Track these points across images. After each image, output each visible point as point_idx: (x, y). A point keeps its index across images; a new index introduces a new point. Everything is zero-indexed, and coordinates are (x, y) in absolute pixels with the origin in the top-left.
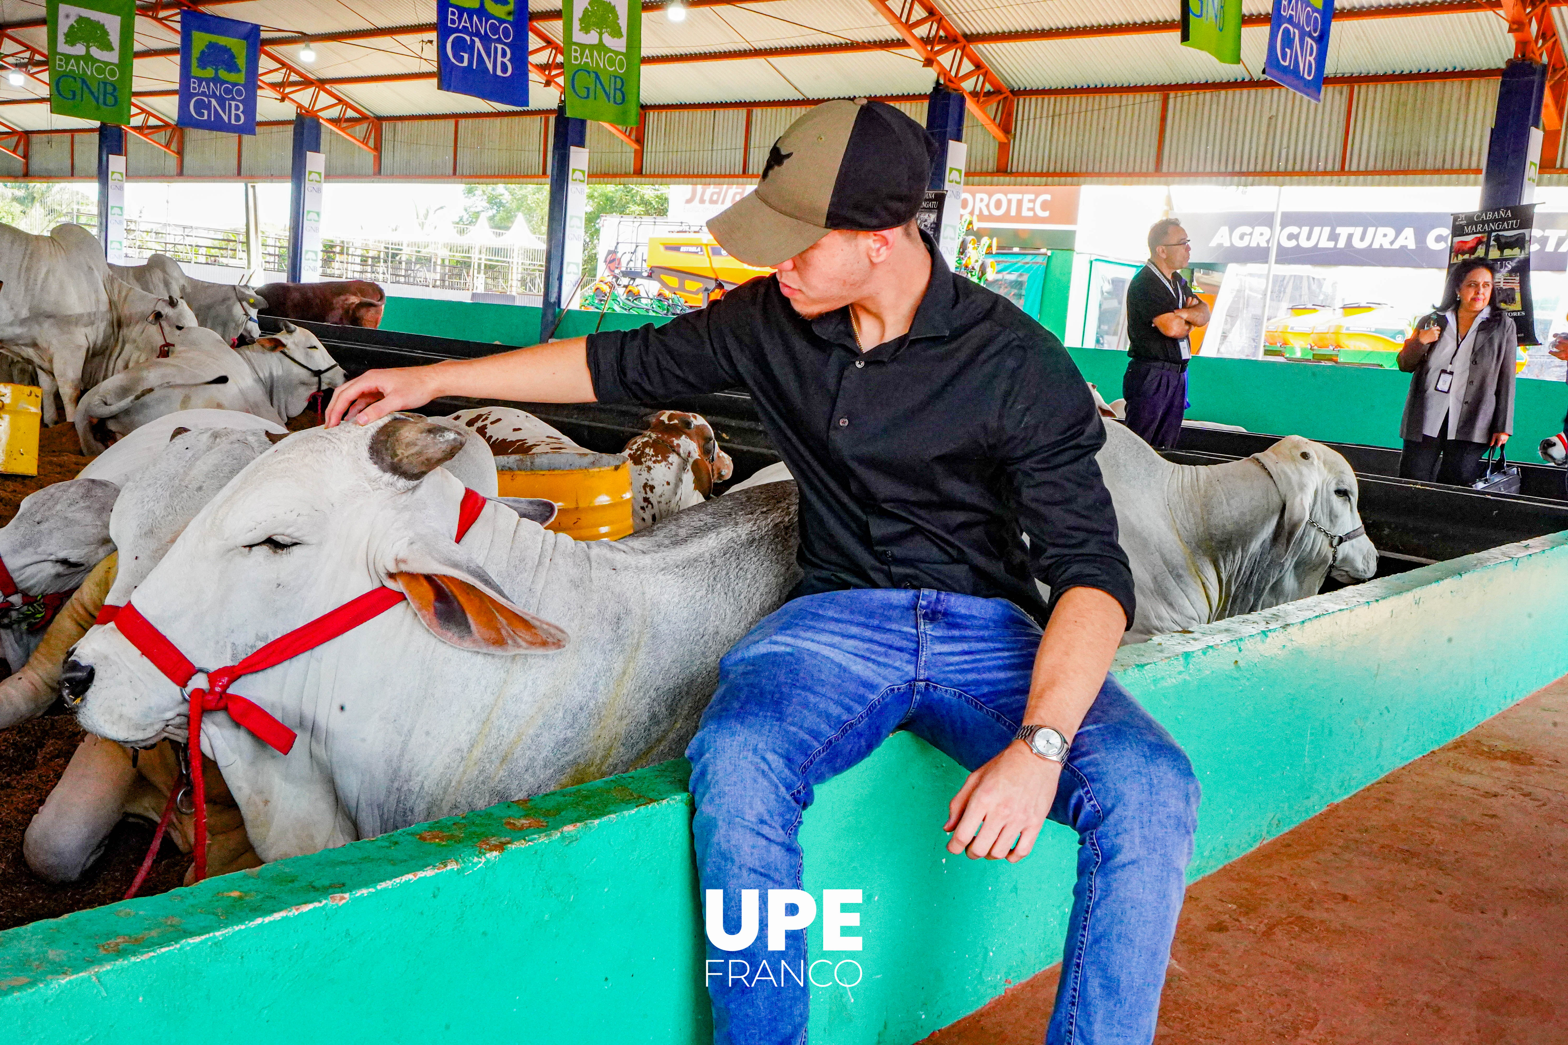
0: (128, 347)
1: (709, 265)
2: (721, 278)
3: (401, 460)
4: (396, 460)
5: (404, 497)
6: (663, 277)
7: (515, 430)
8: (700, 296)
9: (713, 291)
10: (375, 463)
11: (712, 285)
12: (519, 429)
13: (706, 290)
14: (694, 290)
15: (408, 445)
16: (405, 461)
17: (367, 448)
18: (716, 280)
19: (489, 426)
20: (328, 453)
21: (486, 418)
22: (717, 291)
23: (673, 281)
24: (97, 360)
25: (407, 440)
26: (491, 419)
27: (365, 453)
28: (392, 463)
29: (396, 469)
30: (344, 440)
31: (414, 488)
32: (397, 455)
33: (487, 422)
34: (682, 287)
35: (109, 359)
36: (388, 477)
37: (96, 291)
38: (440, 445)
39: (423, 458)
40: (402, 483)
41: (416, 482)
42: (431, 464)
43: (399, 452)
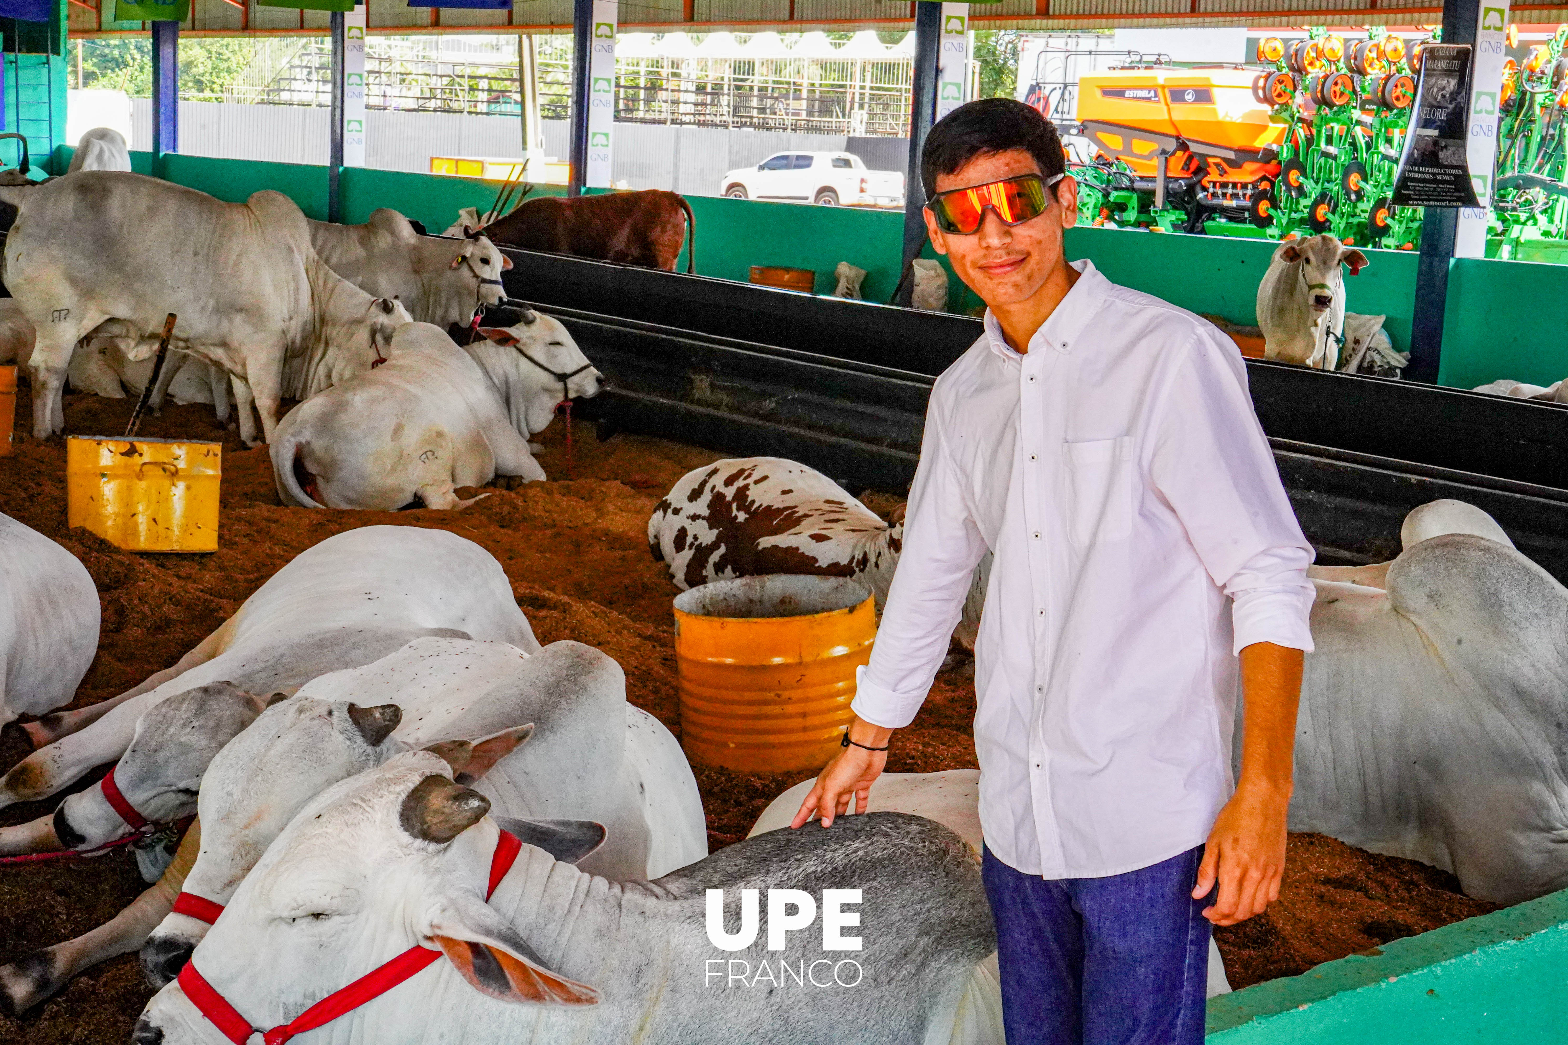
0: (331, 352)
1: (1166, 117)
2: (1185, 135)
3: (429, 827)
4: (425, 827)
5: (436, 859)
6: (1100, 135)
7: (784, 492)
8: (1155, 162)
9: (1173, 154)
10: (406, 830)
11: (1171, 145)
12: (790, 491)
13: (1164, 152)
14: (1146, 153)
15: (436, 812)
16: (434, 828)
17: (398, 816)
18: (1178, 138)
19: (752, 486)
20: (362, 825)
21: (749, 475)
22: (1179, 153)
23: (1114, 142)
24: (297, 362)
25: (435, 807)
26: (756, 476)
27: (396, 820)
28: (422, 830)
29: (426, 835)
30: (377, 807)
31: (445, 849)
32: (426, 823)
33: (750, 481)
34: (1128, 149)
35: (310, 363)
36: (419, 842)
37: (296, 280)
38: (465, 813)
39: (450, 825)
40: (433, 847)
41: (446, 844)
42: (458, 830)
43: (428, 818)
